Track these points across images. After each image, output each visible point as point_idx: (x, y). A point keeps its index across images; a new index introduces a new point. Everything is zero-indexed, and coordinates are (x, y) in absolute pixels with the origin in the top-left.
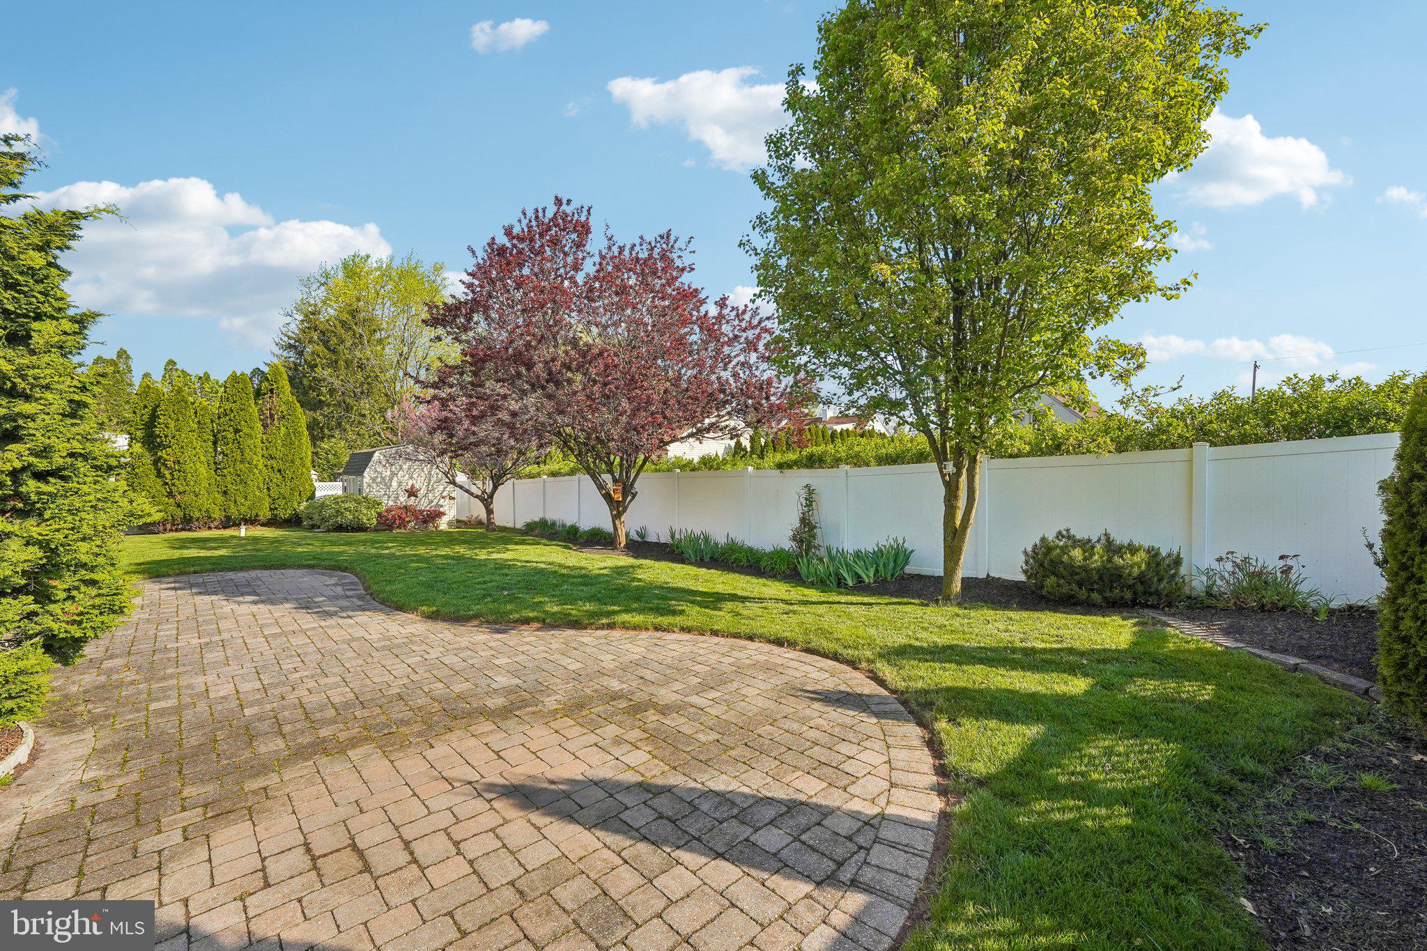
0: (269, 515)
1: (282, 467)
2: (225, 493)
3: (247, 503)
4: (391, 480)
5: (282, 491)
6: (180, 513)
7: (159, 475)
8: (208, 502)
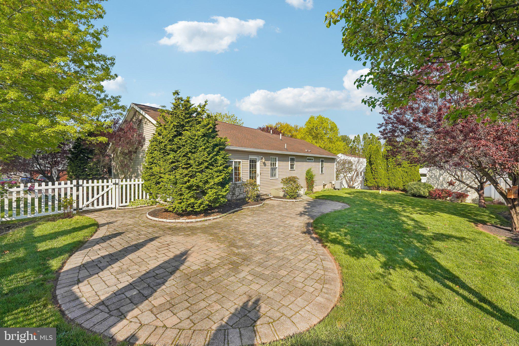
0: (402, 188)
1: (407, 171)
2: (389, 179)
3: (395, 183)
4: (439, 176)
5: (407, 179)
6: (376, 185)
7: (372, 173)
8: (384, 182)
